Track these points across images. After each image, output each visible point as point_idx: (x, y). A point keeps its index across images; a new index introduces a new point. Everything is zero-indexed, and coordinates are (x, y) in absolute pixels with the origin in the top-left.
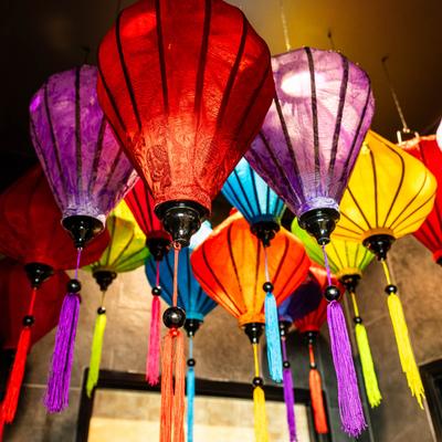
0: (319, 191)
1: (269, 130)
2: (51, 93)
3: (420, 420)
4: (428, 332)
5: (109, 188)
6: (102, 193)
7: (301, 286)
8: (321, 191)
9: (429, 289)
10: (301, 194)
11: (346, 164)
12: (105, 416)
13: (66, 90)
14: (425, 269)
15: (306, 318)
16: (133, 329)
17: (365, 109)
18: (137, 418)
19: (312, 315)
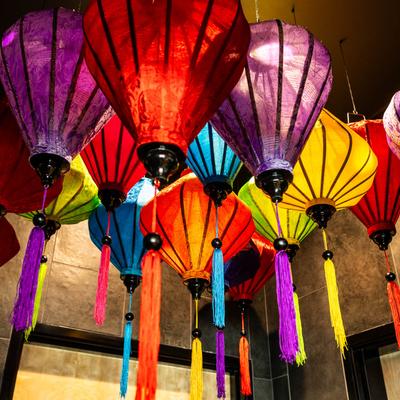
0: (277, 153)
1: (236, 92)
2: (27, 32)
3: (338, 389)
4: (353, 309)
5: (78, 132)
6: (71, 135)
7: (241, 252)
8: (279, 153)
9: (359, 268)
10: (261, 155)
11: (303, 132)
12: (32, 369)
13: (43, 29)
14: (357, 249)
15: (240, 286)
16: (66, 285)
17: (325, 83)
18: (65, 374)
19: (247, 283)
